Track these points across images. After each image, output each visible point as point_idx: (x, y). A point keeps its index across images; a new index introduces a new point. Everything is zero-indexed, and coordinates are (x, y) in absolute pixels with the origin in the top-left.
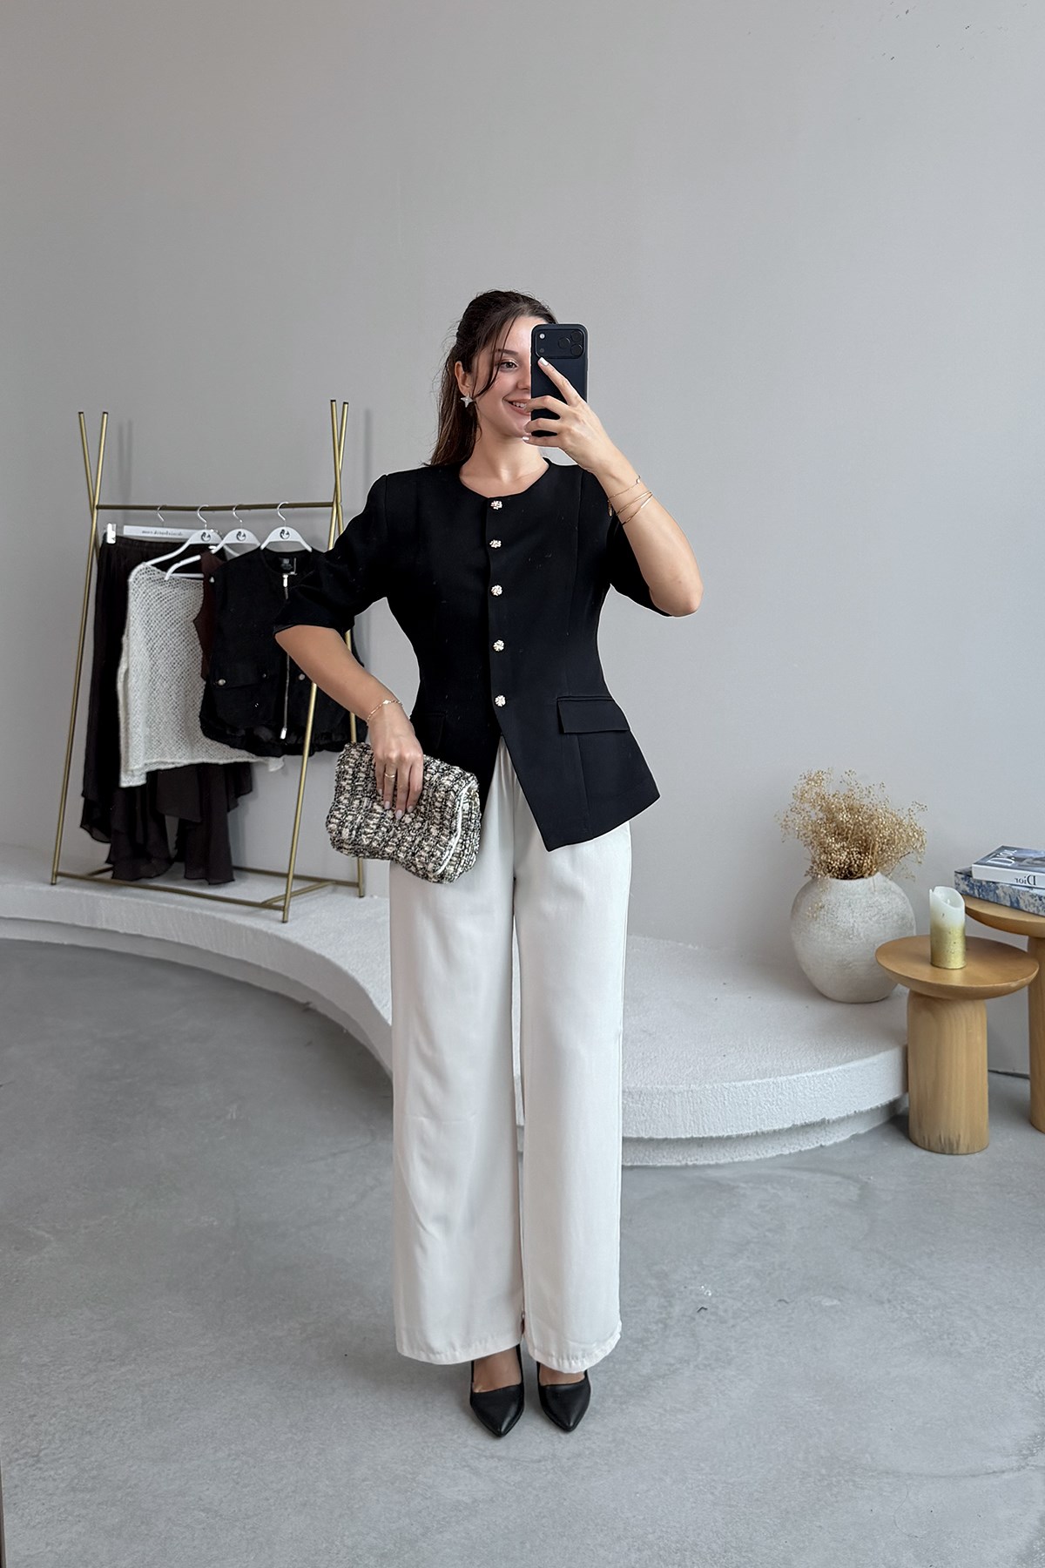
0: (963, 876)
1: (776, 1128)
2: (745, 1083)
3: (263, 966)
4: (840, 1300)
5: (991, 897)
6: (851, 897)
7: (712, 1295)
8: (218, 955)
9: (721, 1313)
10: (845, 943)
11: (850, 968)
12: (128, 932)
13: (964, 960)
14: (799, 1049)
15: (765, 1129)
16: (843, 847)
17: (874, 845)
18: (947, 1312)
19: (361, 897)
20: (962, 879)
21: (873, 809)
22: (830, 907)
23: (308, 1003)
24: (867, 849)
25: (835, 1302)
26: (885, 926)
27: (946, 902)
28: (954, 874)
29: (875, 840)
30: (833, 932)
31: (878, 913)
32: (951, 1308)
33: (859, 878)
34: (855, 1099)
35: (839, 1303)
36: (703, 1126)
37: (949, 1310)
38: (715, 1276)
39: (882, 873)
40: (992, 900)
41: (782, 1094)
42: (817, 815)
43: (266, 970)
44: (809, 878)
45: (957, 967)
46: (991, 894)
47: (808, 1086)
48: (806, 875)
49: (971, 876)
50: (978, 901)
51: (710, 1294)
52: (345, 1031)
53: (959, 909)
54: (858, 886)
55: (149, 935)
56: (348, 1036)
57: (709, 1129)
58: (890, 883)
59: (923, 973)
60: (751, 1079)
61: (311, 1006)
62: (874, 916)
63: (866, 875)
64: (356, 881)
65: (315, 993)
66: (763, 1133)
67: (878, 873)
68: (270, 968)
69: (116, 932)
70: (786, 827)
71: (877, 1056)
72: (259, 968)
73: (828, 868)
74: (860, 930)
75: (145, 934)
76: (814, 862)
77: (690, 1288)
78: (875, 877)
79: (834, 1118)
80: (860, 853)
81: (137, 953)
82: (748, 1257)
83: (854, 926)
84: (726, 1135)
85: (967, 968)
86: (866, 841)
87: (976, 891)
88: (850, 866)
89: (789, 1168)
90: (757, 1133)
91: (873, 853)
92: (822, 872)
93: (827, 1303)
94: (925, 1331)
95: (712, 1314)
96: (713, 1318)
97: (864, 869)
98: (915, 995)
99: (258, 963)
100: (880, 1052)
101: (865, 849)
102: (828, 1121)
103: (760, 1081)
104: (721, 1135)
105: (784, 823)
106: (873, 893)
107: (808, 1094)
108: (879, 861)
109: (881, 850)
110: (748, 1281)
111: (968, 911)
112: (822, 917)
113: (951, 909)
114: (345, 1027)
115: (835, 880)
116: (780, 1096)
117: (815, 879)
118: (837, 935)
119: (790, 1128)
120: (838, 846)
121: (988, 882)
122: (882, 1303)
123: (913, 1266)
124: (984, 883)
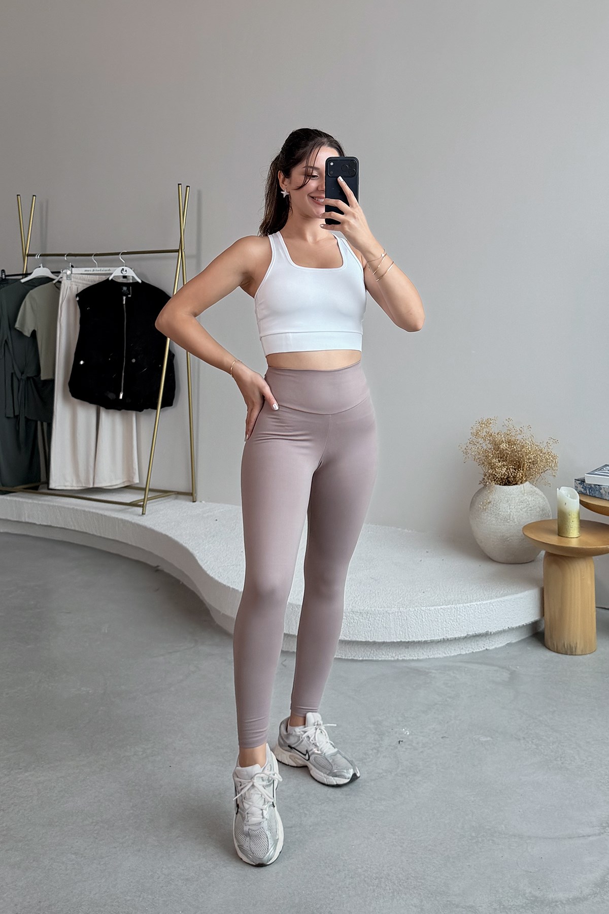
0: (580, 482)
1: (457, 636)
2: (436, 607)
3: (130, 543)
4: (492, 738)
5: (597, 494)
6: (509, 496)
7: (409, 734)
8: (100, 537)
9: (414, 744)
10: (504, 525)
11: (508, 541)
12: (42, 524)
13: (579, 532)
14: (473, 589)
15: (449, 637)
16: (504, 465)
17: (524, 464)
18: (561, 745)
19: (194, 502)
20: (579, 484)
21: (524, 442)
22: (495, 502)
23: (158, 566)
24: (519, 467)
25: (489, 739)
26: (531, 515)
27: (568, 496)
28: (574, 481)
29: (524, 461)
30: (496, 518)
31: (526, 507)
32: (563, 743)
33: (514, 485)
34: (508, 620)
35: (491, 739)
36: (408, 635)
37: (562, 744)
38: (412, 723)
39: (529, 481)
40: (598, 496)
41: (459, 615)
42: (486, 446)
43: (131, 546)
44: (482, 485)
45: (575, 537)
46: (597, 492)
47: (477, 610)
48: (480, 484)
49: (584, 482)
50: (588, 497)
51: (408, 734)
52: (181, 583)
53: (575, 500)
54: (513, 489)
55: (55, 526)
56: (183, 585)
57: (412, 636)
58: (535, 488)
59: (553, 540)
60: (440, 605)
61: (159, 568)
62: (524, 508)
63: (519, 483)
64: (191, 492)
65: (163, 559)
66: (448, 639)
67: (527, 482)
68: (134, 544)
69: (35, 524)
70: (466, 453)
71: (522, 593)
72: (126, 544)
73: (494, 478)
74: (514, 516)
75: (53, 525)
76: (485, 475)
77: (396, 730)
78: (525, 484)
79: (494, 631)
80: (515, 469)
81: (48, 537)
82: (435, 713)
83: (510, 515)
84: (423, 640)
85: (580, 538)
86: (519, 462)
87: (588, 491)
88: (508, 477)
89: (464, 662)
90: (444, 639)
91: (523, 470)
92: (490, 481)
93: (483, 739)
94: (546, 756)
95: (409, 745)
96: (409, 747)
97: (517, 479)
98: (549, 555)
99: (125, 541)
100: (525, 591)
101: (518, 466)
102: (491, 633)
103: (446, 607)
104: (420, 640)
105: (465, 451)
106: (523, 494)
107: (477, 615)
108: (527, 474)
109: (529, 467)
110: (433, 726)
111: (581, 502)
112: (489, 509)
113: (571, 501)
114: (181, 580)
115: (498, 486)
116: (459, 616)
117: (485, 485)
118: (499, 520)
119: (466, 637)
120: (500, 464)
121: (595, 485)
122: (519, 739)
123: (541, 719)
124: (593, 486)
